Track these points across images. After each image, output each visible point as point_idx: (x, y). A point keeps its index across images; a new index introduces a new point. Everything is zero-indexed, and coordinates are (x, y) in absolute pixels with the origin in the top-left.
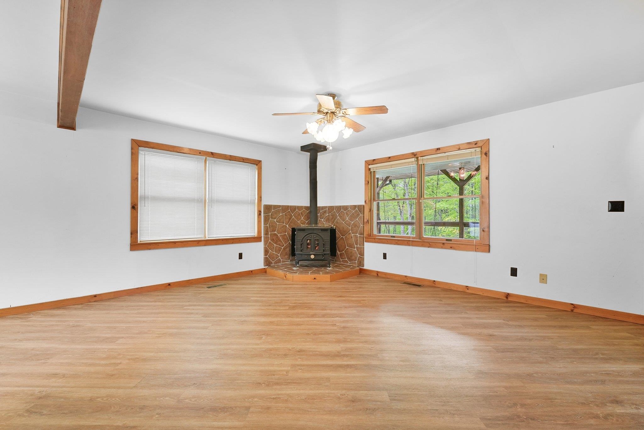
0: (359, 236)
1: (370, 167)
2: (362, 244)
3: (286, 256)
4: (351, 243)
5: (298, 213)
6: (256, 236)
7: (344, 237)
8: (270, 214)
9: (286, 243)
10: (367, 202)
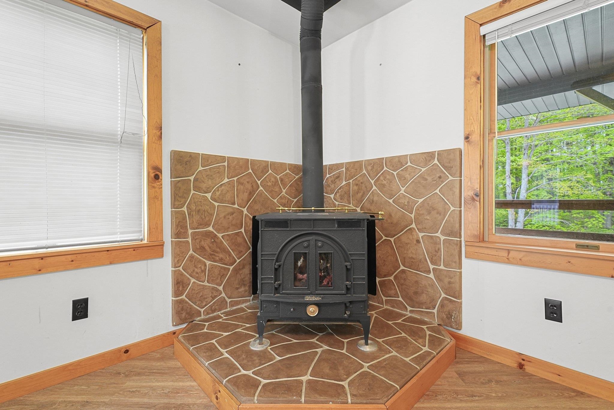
0: (443, 238)
1: (484, 30)
2: (455, 262)
3: (242, 289)
4: (414, 256)
5: (273, 179)
6: (145, 242)
7: (392, 240)
8: (192, 178)
9: (240, 254)
10: (475, 137)
